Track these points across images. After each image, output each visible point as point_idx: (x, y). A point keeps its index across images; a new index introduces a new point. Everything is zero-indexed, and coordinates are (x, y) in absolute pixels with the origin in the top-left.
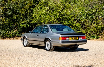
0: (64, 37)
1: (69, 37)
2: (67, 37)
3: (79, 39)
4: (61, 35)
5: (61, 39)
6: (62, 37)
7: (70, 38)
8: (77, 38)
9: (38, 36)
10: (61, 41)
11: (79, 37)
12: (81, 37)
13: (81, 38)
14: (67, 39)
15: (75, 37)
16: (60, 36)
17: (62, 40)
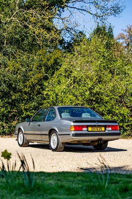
0: (79, 126)
1: (87, 127)
2: (84, 126)
3: (105, 130)
4: (74, 122)
5: (73, 129)
6: (75, 126)
7: (90, 129)
8: (103, 129)
9: (39, 125)
10: (73, 132)
11: (105, 127)
12: (109, 126)
13: (110, 129)
14: (85, 129)
15: (99, 126)
16: (72, 124)
17: (75, 130)
